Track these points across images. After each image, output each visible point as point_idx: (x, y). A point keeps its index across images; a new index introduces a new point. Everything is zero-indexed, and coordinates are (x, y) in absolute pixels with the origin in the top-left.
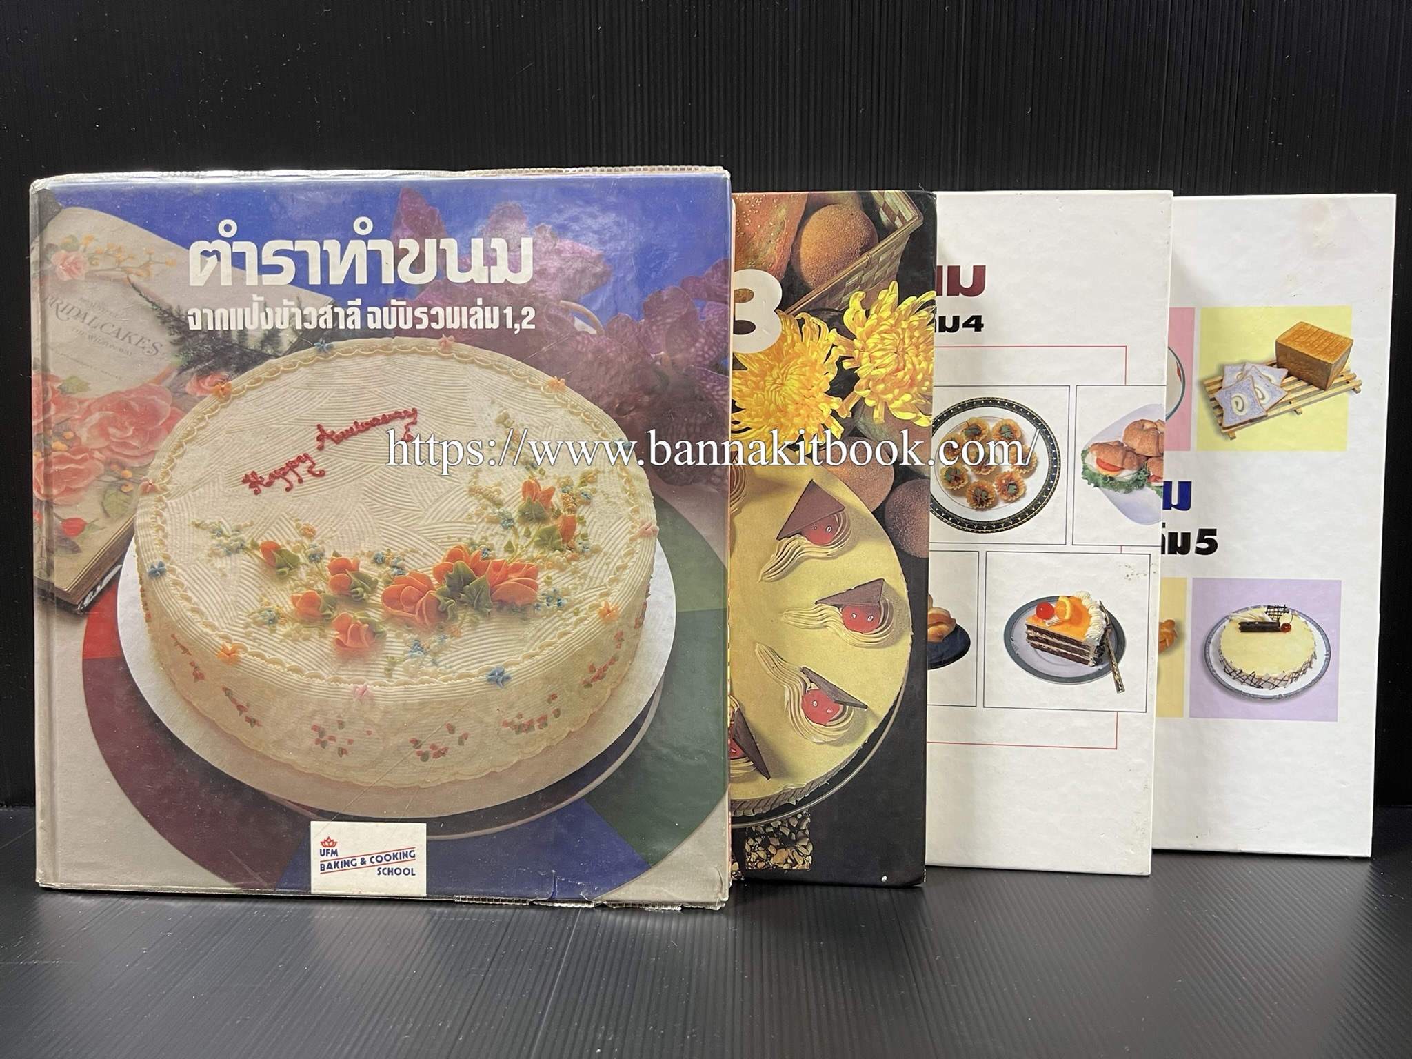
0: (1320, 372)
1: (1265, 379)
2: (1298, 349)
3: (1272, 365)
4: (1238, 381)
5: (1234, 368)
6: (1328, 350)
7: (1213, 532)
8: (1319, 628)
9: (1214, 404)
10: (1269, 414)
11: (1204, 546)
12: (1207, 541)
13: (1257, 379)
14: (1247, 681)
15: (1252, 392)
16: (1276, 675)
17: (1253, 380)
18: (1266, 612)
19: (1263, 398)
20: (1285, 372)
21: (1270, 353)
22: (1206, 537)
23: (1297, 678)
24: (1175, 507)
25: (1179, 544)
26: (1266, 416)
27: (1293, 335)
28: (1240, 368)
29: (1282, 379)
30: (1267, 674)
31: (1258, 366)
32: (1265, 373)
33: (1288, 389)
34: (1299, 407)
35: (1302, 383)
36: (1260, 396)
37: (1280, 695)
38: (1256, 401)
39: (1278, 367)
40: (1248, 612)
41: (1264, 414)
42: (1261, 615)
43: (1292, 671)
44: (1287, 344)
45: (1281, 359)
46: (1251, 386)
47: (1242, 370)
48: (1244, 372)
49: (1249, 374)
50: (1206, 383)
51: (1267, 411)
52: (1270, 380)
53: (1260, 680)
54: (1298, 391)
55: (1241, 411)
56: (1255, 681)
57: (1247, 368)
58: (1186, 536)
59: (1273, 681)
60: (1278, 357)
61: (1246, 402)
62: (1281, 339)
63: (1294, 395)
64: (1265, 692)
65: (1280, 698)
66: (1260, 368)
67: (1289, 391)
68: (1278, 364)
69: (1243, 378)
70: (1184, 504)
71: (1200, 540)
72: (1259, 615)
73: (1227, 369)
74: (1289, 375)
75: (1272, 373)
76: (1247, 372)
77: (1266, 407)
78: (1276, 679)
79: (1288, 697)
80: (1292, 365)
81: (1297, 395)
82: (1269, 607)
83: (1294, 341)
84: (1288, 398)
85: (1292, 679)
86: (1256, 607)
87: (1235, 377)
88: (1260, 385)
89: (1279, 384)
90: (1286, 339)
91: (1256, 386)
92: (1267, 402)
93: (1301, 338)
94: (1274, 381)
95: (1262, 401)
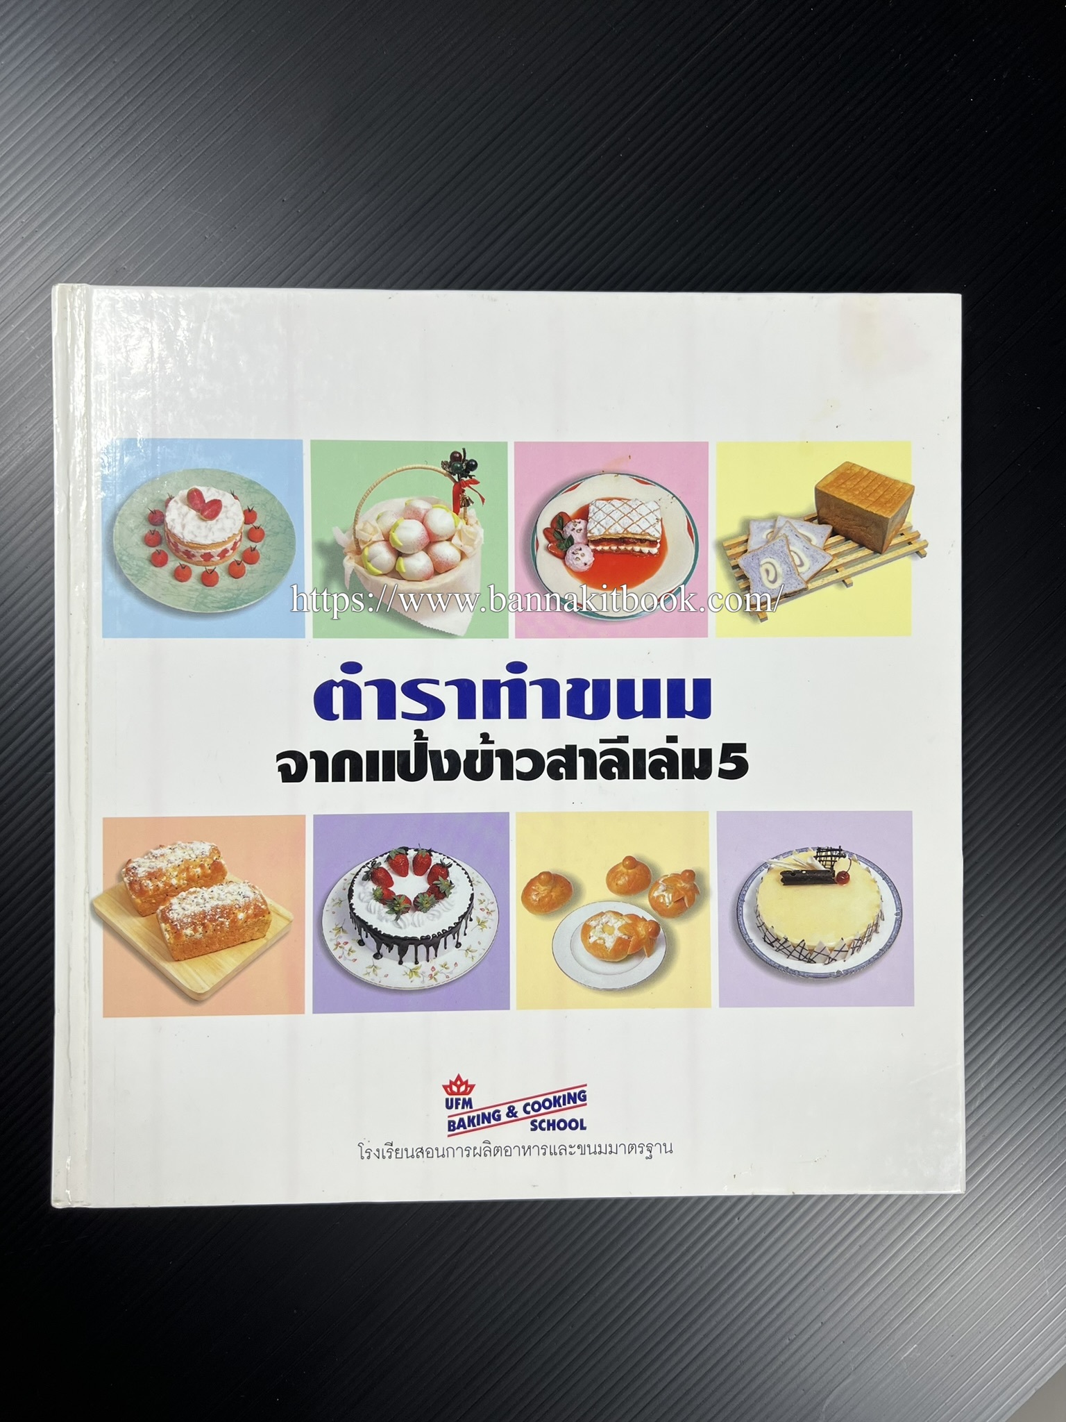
0: (874, 530)
1: (803, 539)
2: (844, 498)
3: (811, 520)
4: (768, 542)
5: (763, 524)
6: (883, 500)
7: (742, 747)
8: (885, 877)
9: (736, 573)
10: (810, 586)
11: (730, 766)
12: (734, 760)
13: (792, 539)
14: (795, 953)
15: (786, 557)
16: (831, 944)
17: (787, 540)
18: (816, 857)
19: (802, 565)
20: (828, 529)
21: (808, 504)
22: (733, 755)
23: (860, 947)
24: (690, 714)
25: (697, 765)
26: (805, 589)
27: (837, 479)
28: (770, 524)
29: (824, 539)
30: (821, 943)
31: (793, 522)
32: (802, 531)
33: (833, 552)
34: (849, 577)
35: (851, 545)
36: (798, 562)
37: (838, 972)
38: (793, 569)
39: (820, 523)
40: (793, 857)
41: (803, 586)
42: (810, 862)
43: (852, 938)
44: (832, 491)
45: (823, 511)
46: (785, 548)
47: (773, 527)
48: (776, 530)
49: (782, 532)
50: (726, 545)
51: (807, 582)
52: (810, 540)
53: (811, 951)
54: (847, 555)
55: (774, 582)
56: (804, 953)
57: (780, 523)
58: (706, 754)
59: (827, 951)
60: (818, 512)
61: (779, 570)
62: (822, 485)
63: (841, 561)
64: (818, 968)
65: (839, 976)
66: (796, 524)
67: (835, 555)
68: (819, 519)
69: (774, 539)
70: (702, 709)
71: (724, 759)
72: (805, 860)
73: (754, 527)
74: (834, 533)
75: (812, 531)
76: (780, 529)
77: (806, 577)
78: (832, 950)
79: (849, 973)
80: (837, 519)
81: (845, 561)
82: (819, 850)
83: (839, 487)
84: (834, 564)
85: (854, 948)
86: (802, 850)
87: (764, 537)
88: (797, 547)
89: (821, 546)
90: (831, 485)
91: (791, 548)
92: (806, 571)
93: (848, 483)
94: (815, 542)
95: (800, 570)
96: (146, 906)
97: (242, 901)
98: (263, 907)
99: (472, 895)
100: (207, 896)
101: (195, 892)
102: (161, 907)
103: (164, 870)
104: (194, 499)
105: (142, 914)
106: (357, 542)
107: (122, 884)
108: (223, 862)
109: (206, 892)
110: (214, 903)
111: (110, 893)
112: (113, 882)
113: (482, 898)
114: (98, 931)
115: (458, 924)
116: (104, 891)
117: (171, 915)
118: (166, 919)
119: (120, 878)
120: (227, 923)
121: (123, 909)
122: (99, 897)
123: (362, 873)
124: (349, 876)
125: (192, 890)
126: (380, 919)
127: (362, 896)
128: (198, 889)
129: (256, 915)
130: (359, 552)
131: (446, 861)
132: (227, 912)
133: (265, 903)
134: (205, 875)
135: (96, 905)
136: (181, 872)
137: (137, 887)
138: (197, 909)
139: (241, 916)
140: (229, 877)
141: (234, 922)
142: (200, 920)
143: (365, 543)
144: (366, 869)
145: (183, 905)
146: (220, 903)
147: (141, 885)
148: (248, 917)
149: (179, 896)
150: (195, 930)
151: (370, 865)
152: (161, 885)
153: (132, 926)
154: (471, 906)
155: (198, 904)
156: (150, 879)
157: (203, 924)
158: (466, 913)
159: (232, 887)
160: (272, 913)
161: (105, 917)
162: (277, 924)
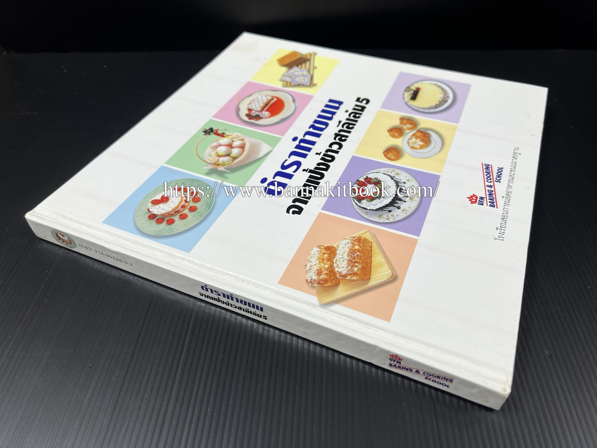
96: (334, 282)
97: (349, 245)
98: (356, 238)
99: (383, 173)
100: (341, 257)
101: (336, 260)
102: (338, 276)
103: (319, 268)
104: (155, 202)
105: (337, 285)
106: (214, 164)
107: (317, 288)
108: (327, 245)
109: (338, 257)
110: (345, 255)
111: (318, 295)
112: (314, 291)
113: (386, 171)
114: (337, 307)
115: (395, 181)
116: (317, 296)
117: (344, 273)
118: (345, 276)
119: (314, 287)
120: (358, 253)
121: (331, 291)
122: (319, 299)
123: (357, 202)
124: (356, 207)
125: (334, 261)
126: (381, 202)
127: (367, 205)
128: (335, 259)
129: (359, 242)
130: (219, 165)
131: (365, 177)
132: (352, 252)
133: (354, 237)
134: (330, 254)
135: (323, 302)
136: (323, 262)
137: (322, 282)
138: (346, 262)
139: (357, 247)
140: (335, 246)
141: (359, 251)
142: (352, 262)
143: (216, 162)
144: (355, 201)
145: (341, 267)
146: (347, 253)
147: (322, 280)
148: (359, 245)
149: (335, 267)
150: (356, 266)
151: (354, 199)
152: (326, 272)
153: (342, 291)
154: (389, 175)
155: (343, 261)
156: (321, 275)
157: (355, 262)
158: (391, 177)
159: (341, 246)
160: (361, 236)
161: (331, 301)
162: (368, 236)
